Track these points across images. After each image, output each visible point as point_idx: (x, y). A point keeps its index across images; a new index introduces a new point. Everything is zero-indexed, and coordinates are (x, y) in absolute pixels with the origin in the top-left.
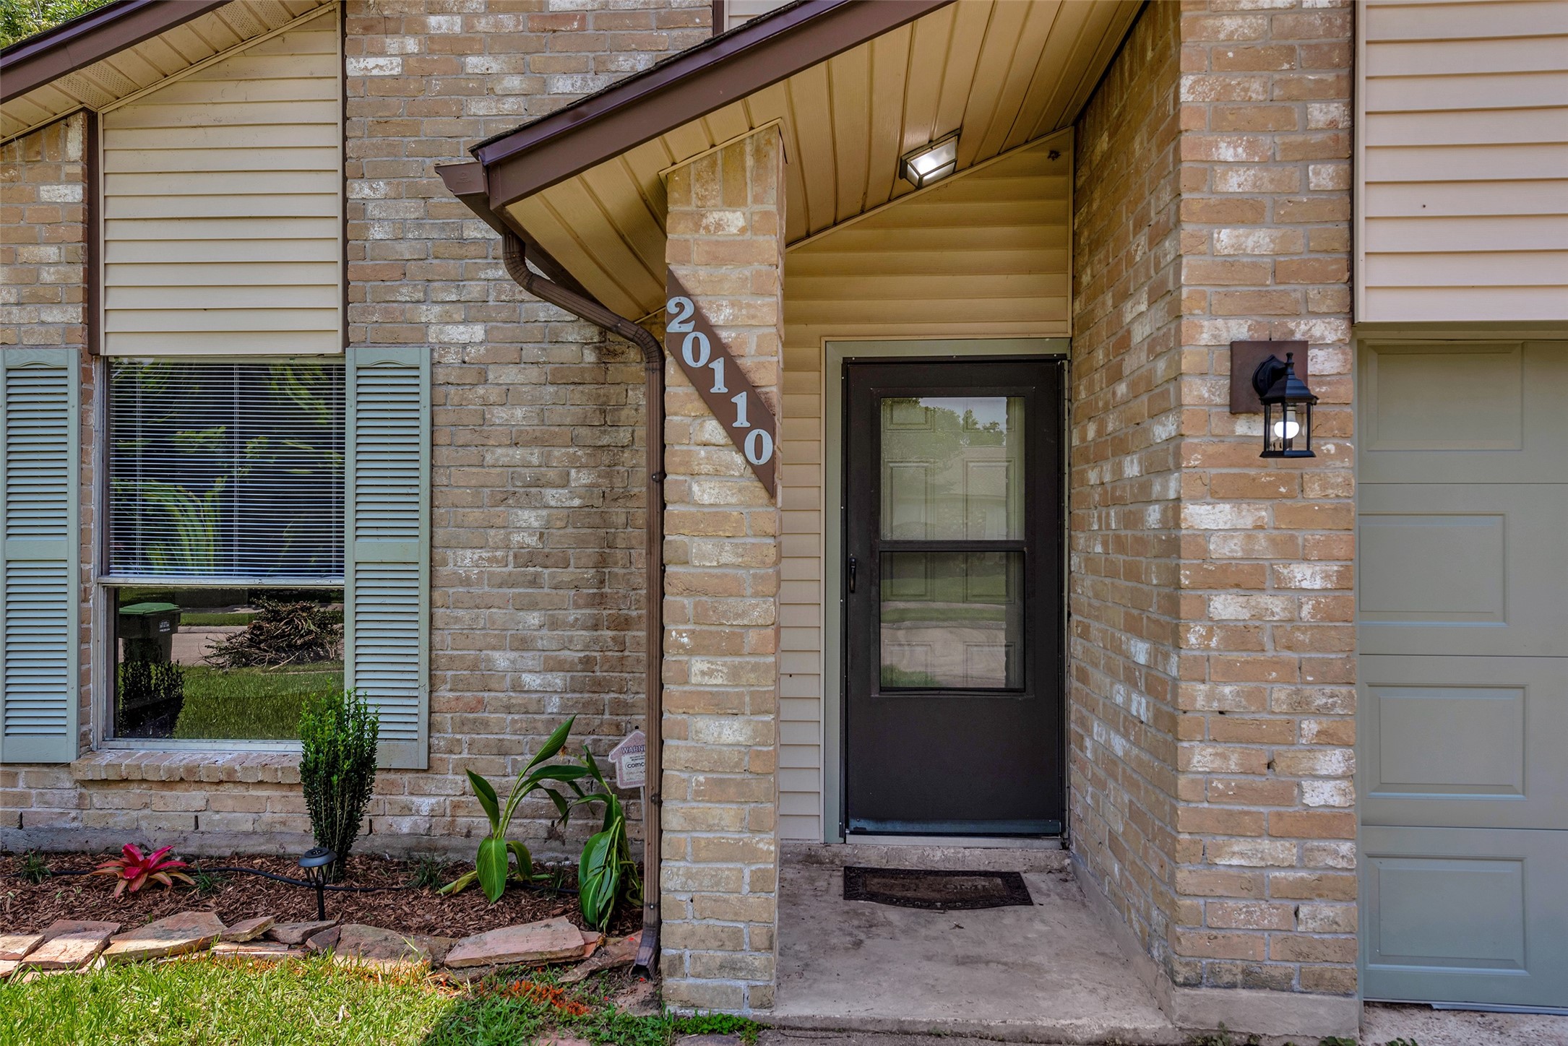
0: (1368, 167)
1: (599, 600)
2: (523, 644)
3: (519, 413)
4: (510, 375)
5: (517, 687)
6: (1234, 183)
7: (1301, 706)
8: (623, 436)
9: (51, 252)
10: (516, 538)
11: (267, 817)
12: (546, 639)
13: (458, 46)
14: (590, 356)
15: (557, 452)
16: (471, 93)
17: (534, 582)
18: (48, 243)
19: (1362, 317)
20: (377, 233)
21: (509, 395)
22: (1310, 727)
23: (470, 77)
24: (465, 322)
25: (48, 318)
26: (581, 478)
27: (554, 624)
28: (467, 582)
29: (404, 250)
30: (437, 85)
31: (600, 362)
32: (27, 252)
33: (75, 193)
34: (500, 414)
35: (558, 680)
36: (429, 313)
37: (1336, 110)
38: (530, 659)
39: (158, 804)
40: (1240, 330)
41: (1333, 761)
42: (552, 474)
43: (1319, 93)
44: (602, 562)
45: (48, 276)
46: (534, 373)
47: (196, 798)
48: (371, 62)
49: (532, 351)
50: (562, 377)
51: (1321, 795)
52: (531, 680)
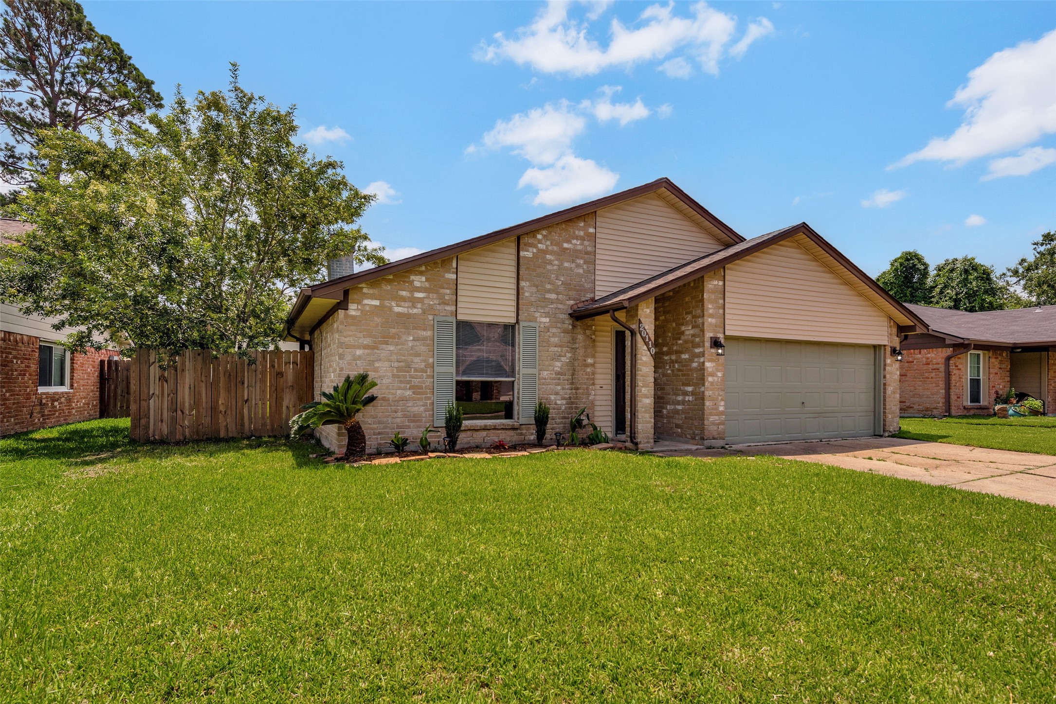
0: (727, 311)
1: (572, 383)
2: (557, 394)
3: (556, 339)
4: (554, 330)
5: (556, 404)
6: (711, 311)
7: (719, 395)
8: (577, 345)
9: (448, 291)
10: (556, 369)
11: (501, 437)
12: (562, 392)
13: (545, 252)
14: (570, 327)
15: (564, 349)
16: (547, 263)
17: (559, 379)
18: (447, 289)
19: (726, 334)
20: (527, 294)
21: (554, 335)
22: (720, 398)
23: (547, 260)
24: (545, 317)
25: (446, 308)
26: (569, 355)
27: (563, 389)
28: (545, 379)
29: (533, 299)
30: (540, 261)
31: (573, 328)
32: (442, 291)
33: (454, 277)
34: (552, 339)
35: (564, 402)
36: (537, 315)
37: (722, 301)
38: (559, 397)
39: (475, 436)
40: (712, 335)
41: (722, 403)
42: (563, 354)
43: (720, 298)
44: (573, 374)
45: (447, 297)
46: (559, 330)
47: (484, 433)
48: (526, 253)
49: (559, 325)
50: (565, 331)
51: (721, 409)
52: (559, 402)
